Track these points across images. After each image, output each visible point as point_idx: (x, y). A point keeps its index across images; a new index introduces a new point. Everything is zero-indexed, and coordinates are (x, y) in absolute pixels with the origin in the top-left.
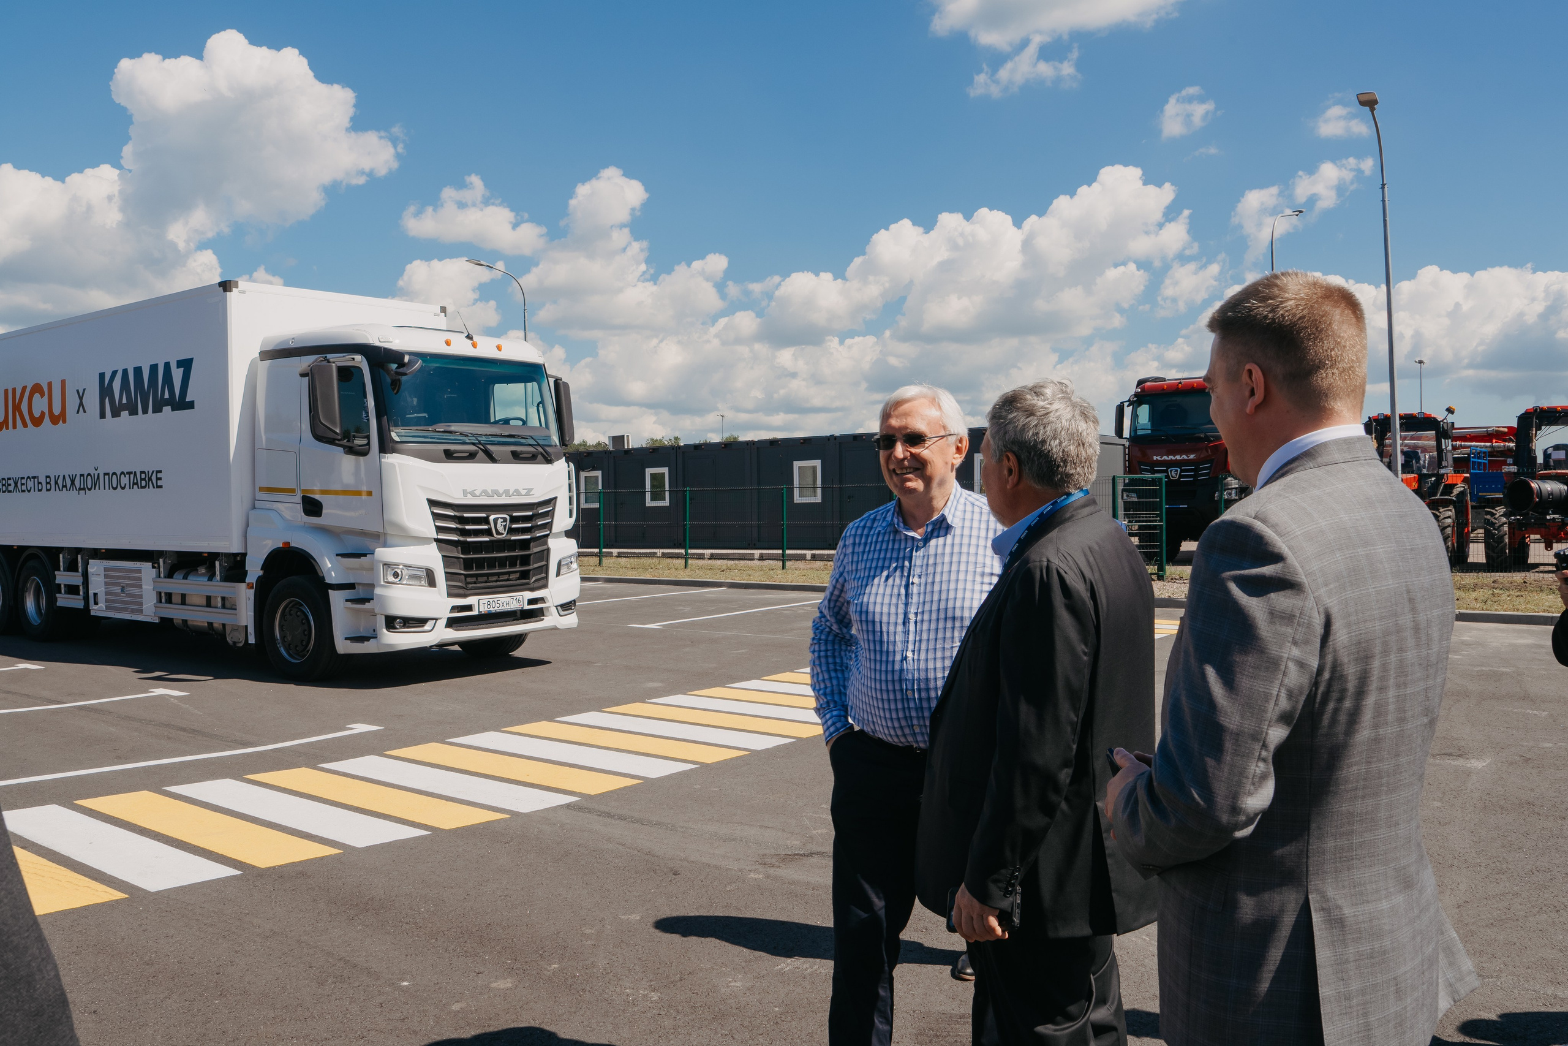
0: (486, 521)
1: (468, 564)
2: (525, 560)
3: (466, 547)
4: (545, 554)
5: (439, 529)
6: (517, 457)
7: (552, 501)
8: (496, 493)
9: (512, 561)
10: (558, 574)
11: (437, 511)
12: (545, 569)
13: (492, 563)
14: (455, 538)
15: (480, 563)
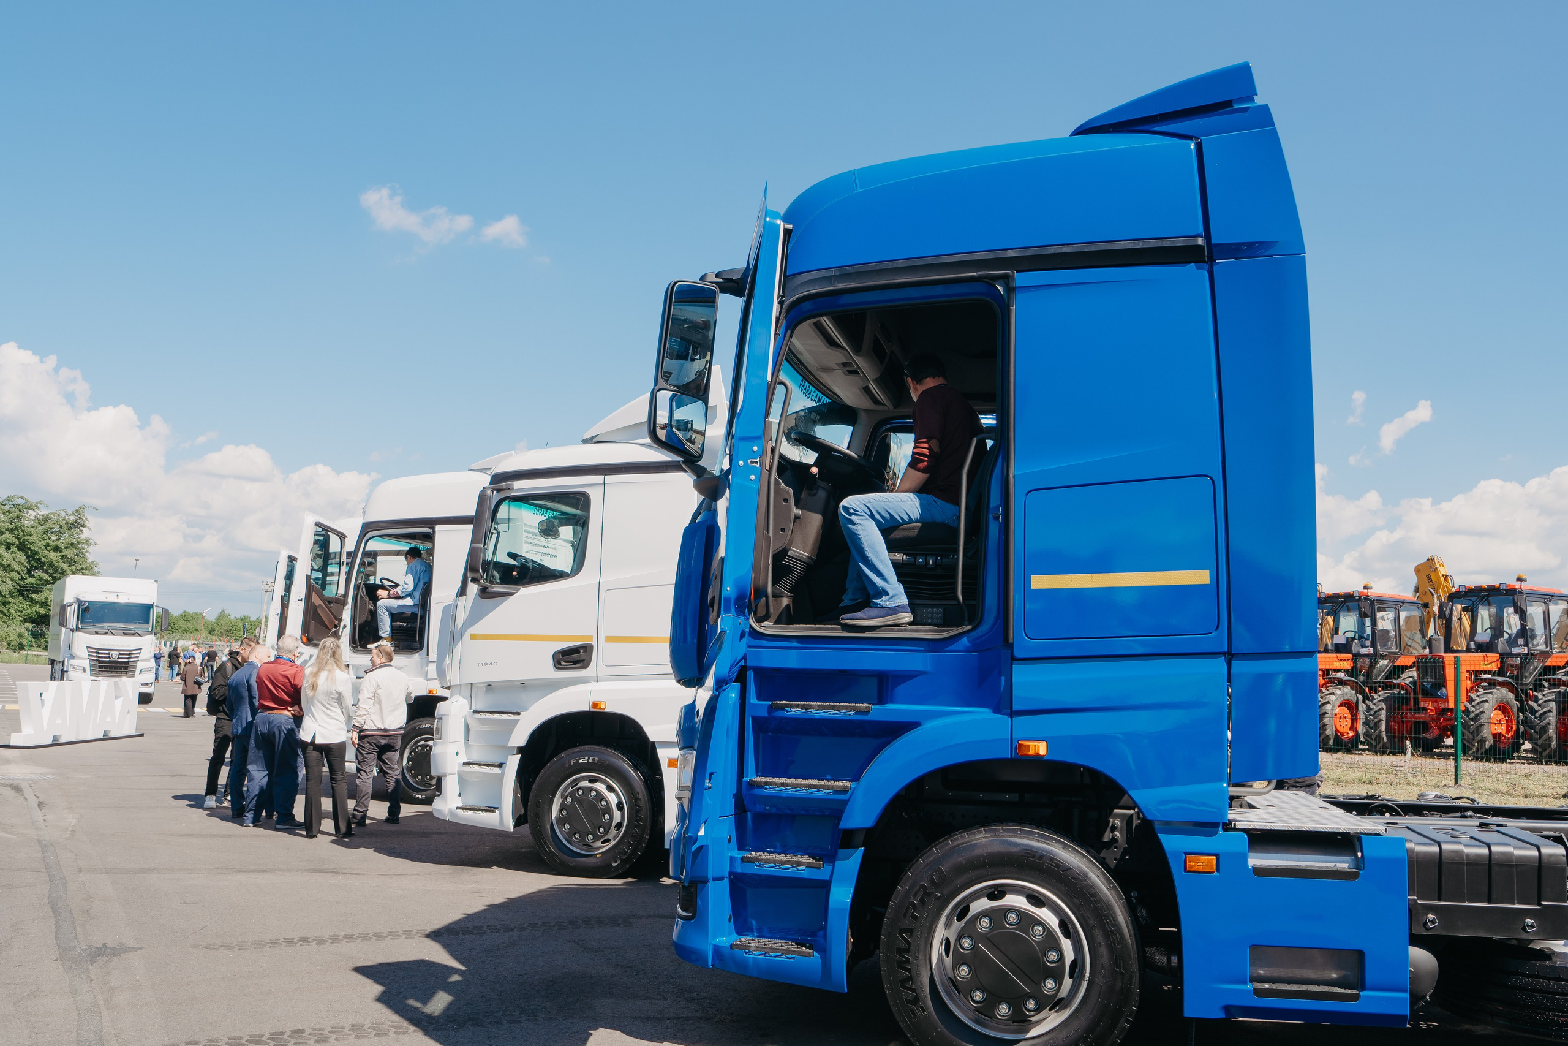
0: (109, 654)
1: (100, 667)
2: (126, 668)
3: (100, 662)
4: (135, 667)
5: (89, 656)
6: (125, 634)
7: (141, 649)
8: (114, 645)
9: (120, 668)
10: (141, 673)
11: (89, 650)
12: (134, 671)
13: (111, 668)
14: (95, 658)
15: (106, 667)
